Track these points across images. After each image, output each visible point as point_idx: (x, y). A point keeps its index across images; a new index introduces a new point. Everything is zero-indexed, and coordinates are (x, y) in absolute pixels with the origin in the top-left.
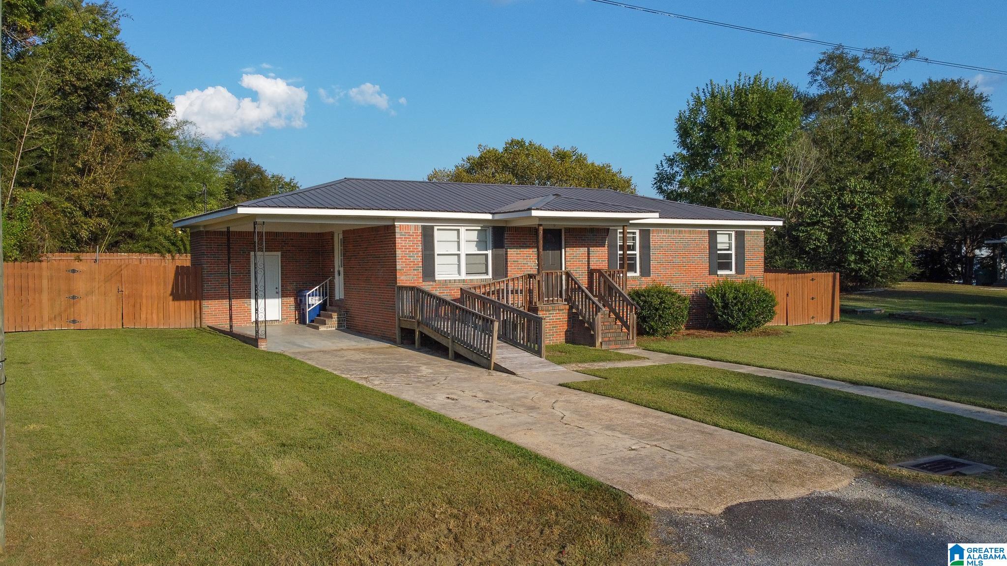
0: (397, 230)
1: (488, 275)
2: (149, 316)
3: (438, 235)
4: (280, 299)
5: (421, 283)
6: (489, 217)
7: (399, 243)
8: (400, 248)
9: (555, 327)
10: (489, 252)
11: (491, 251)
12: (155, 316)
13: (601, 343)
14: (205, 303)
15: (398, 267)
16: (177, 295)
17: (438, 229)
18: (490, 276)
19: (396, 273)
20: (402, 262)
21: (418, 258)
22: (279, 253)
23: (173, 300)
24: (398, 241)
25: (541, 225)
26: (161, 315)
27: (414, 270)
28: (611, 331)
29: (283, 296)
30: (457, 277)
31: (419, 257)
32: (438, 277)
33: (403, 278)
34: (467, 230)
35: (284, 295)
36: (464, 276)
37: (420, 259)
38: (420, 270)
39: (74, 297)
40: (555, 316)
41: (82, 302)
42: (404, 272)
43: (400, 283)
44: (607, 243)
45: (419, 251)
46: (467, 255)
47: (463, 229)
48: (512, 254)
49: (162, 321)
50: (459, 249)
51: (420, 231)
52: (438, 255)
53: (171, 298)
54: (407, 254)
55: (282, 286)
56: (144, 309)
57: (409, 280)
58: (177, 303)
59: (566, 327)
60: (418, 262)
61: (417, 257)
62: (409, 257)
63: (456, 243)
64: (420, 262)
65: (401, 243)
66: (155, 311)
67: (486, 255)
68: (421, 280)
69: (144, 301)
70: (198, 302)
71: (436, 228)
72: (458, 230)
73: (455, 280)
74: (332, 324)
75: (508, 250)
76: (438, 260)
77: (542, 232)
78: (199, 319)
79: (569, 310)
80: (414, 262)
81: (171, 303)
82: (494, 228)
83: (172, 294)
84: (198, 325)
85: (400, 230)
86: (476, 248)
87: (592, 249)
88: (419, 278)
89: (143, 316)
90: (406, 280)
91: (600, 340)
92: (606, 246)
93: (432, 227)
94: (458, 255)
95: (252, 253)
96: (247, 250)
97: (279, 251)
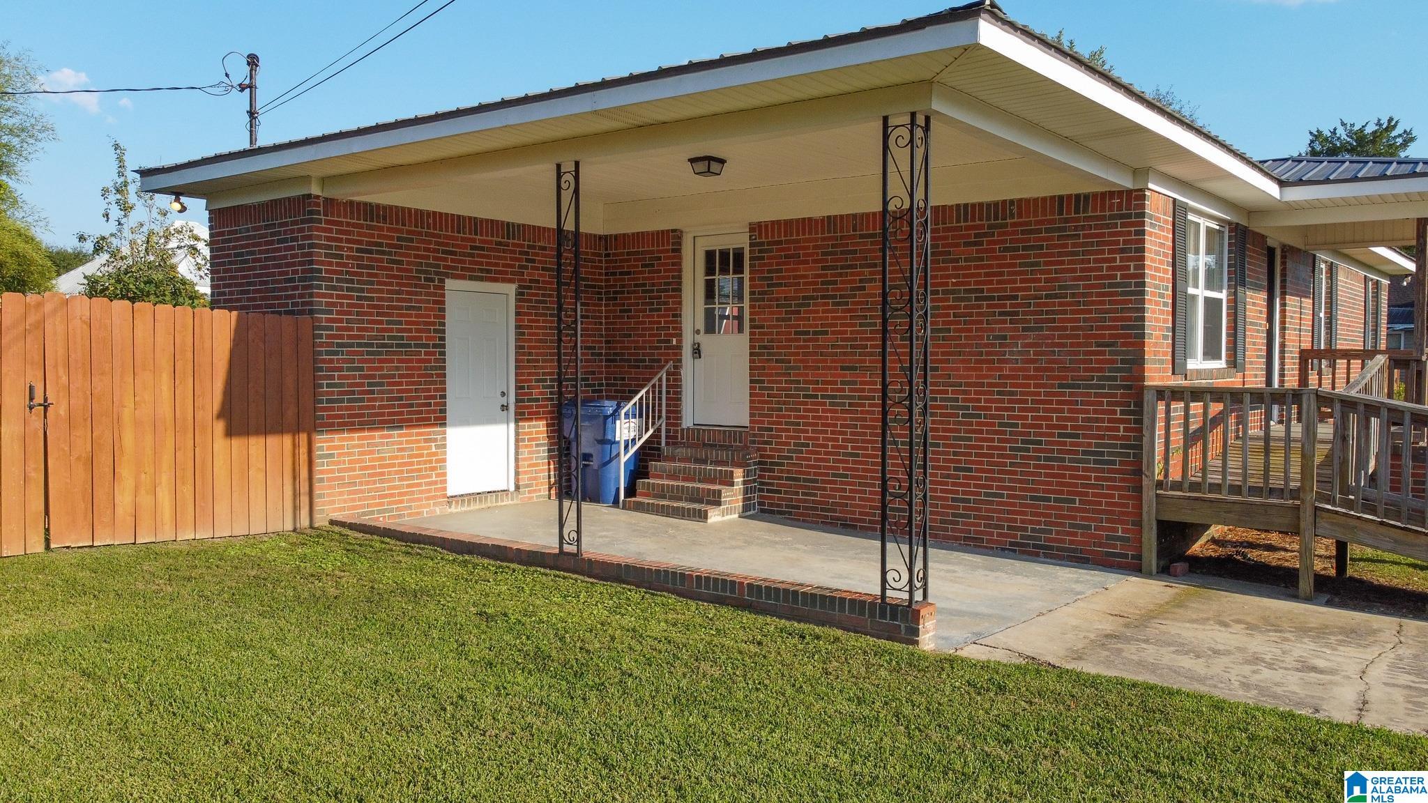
0: (1147, 207)
1: (1221, 358)
4: (512, 426)
5: (1169, 377)
8: (1149, 268)
10: (1225, 296)
11: (1227, 292)
12: (164, 495)
14: (325, 443)
15: (1146, 327)
16: (239, 417)
18: (1224, 362)
20: (1151, 310)
21: (1167, 301)
22: (511, 289)
23: (230, 433)
24: (1148, 243)
26: (187, 490)
29: (519, 418)
30: (1195, 364)
32: (1187, 362)
33: (1151, 361)
36: (1201, 361)
37: (1169, 306)
43: (1153, 379)
45: (1170, 281)
46: (1205, 299)
47: (1202, 226)
48: (1249, 304)
49: (191, 514)
50: (1197, 287)
51: (1170, 215)
53: (220, 427)
54: (1157, 287)
55: (517, 388)
57: (1158, 369)
61: (1167, 296)
62: (1159, 295)
64: (1170, 313)
65: (1150, 251)
66: (165, 479)
67: (1219, 303)
68: (1170, 369)
70: (303, 437)
72: (1197, 226)
74: (733, 502)
75: (1247, 293)
78: (304, 500)
80: (1164, 312)
81: (221, 443)
82: (1236, 230)
83: (224, 412)
84: (304, 522)
85: (1151, 206)
87: (1303, 302)
89: (124, 500)
90: (1155, 371)
92: (1310, 296)
95: (450, 284)
96: (437, 273)
97: (511, 281)
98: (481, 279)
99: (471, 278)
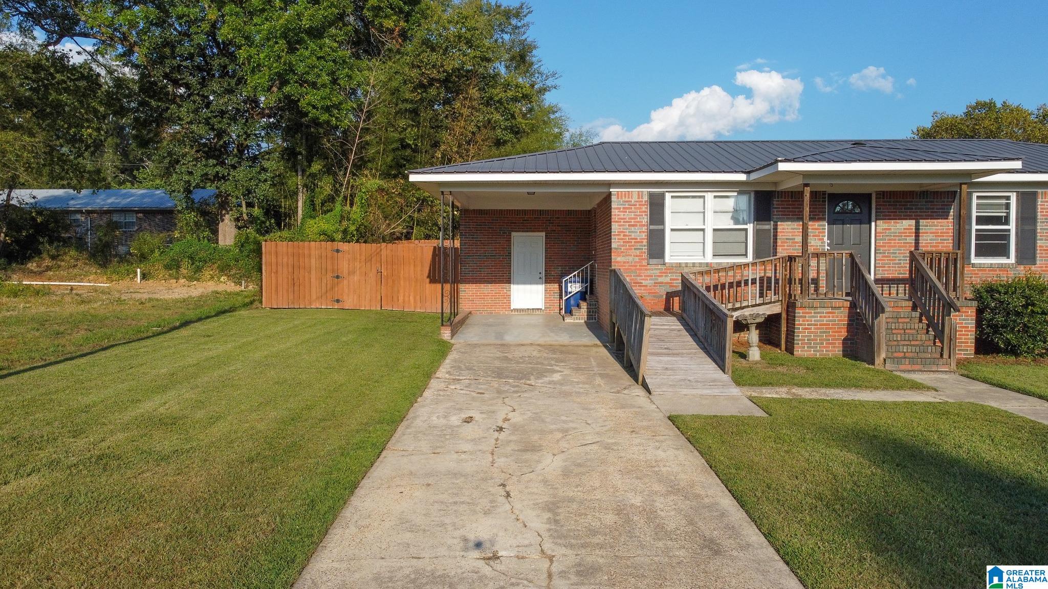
0: (614, 198)
1: (747, 257)
2: (407, 299)
3: (670, 203)
4: (544, 285)
5: (644, 266)
6: (742, 177)
7: (615, 215)
8: (617, 222)
9: (824, 332)
10: (750, 227)
11: (752, 225)
12: (412, 298)
13: (885, 360)
14: (462, 287)
15: (614, 245)
16: (433, 278)
17: (672, 197)
18: (750, 258)
19: (611, 252)
20: (618, 239)
21: (641, 234)
22: (543, 234)
23: (431, 282)
24: (614, 212)
25: (806, 185)
26: (418, 298)
27: (635, 249)
28: (913, 343)
29: (545, 283)
30: (698, 259)
31: (643, 232)
32: (668, 259)
33: (619, 259)
34: (715, 197)
35: (548, 280)
36: (709, 258)
37: (644, 236)
38: (645, 249)
39: (338, 277)
40: (825, 317)
41: (345, 282)
42: (622, 252)
43: (615, 265)
44: (951, 213)
45: (644, 225)
46: (715, 230)
47: (709, 196)
48: (783, 229)
49: (419, 304)
50: (704, 225)
51: (646, 198)
52: (672, 230)
53: (428, 280)
54: (627, 229)
55: (545, 271)
56: (402, 291)
57: (628, 262)
58: (433, 285)
59: (844, 334)
60: (641, 239)
61: (640, 232)
62: (629, 232)
63: (702, 214)
64: (644, 239)
65: (618, 215)
66: (412, 294)
67: (746, 230)
68: (644, 263)
69: (402, 282)
70: (456, 285)
71: (667, 194)
72: (704, 197)
73: (694, 263)
74: (581, 315)
75: (779, 223)
76: (668, 236)
77: (808, 195)
78: (455, 304)
79: (850, 308)
80: (636, 239)
81: (428, 285)
82: (758, 194)
83: (429, 276)
84: (455, 311)
85: (618, 198)
86: (732, 222)
87: (922, 222)
88: (643, 259)
89: (401, 298)
90: (624, 262)
91: (883, 355)
92: (951, 217)
93: (662, 196)
94: (703, 230)
95: (513, 234)
96: (508, 231)
97: (542, 231)
98: (527, 231)
99: (522, 232)
